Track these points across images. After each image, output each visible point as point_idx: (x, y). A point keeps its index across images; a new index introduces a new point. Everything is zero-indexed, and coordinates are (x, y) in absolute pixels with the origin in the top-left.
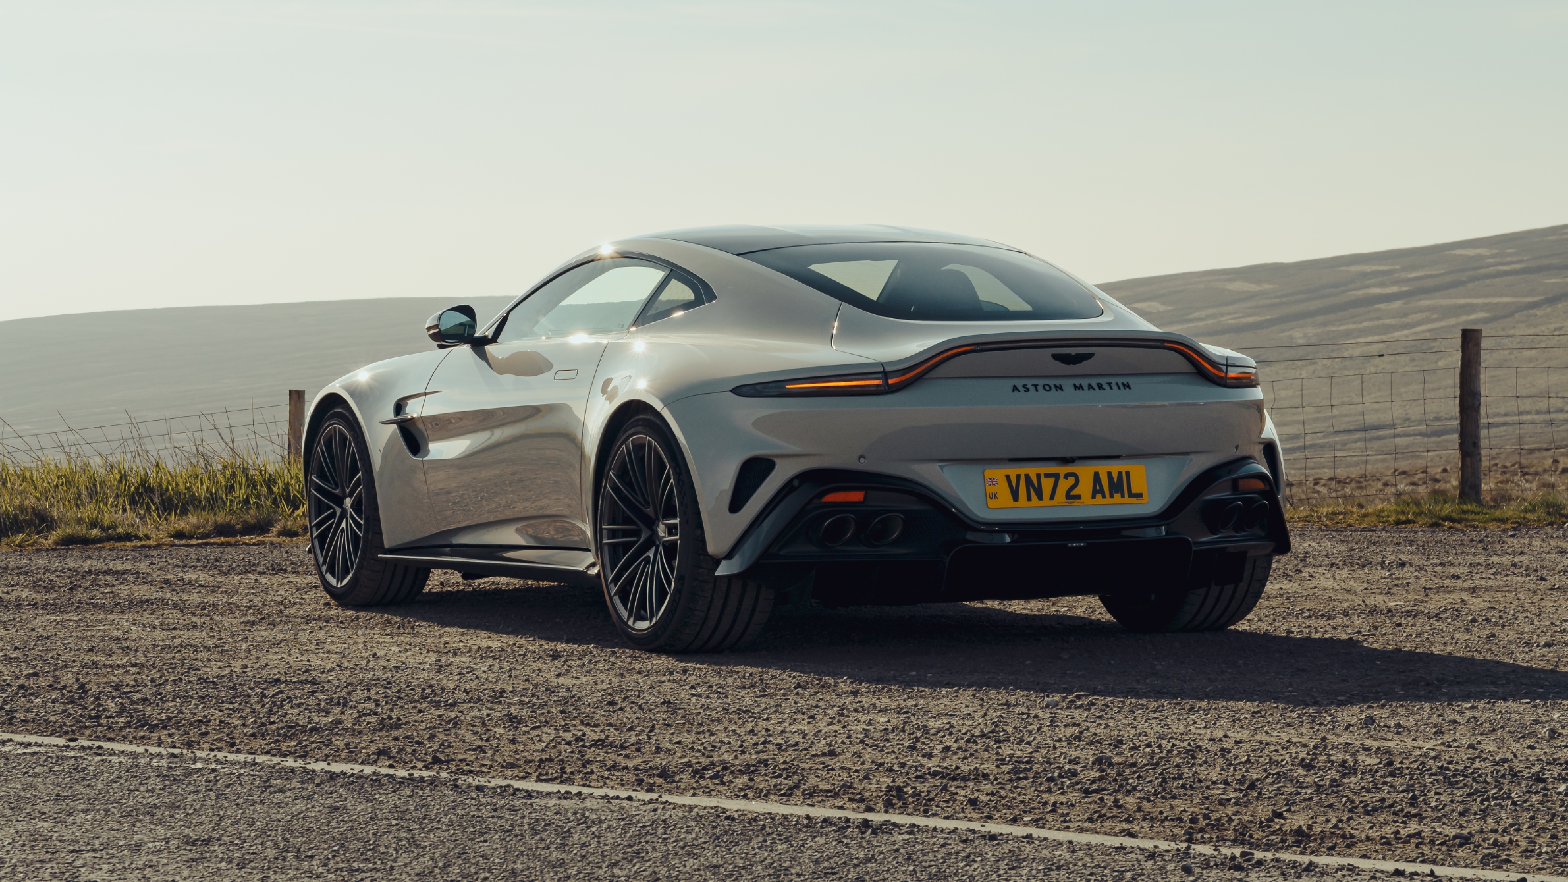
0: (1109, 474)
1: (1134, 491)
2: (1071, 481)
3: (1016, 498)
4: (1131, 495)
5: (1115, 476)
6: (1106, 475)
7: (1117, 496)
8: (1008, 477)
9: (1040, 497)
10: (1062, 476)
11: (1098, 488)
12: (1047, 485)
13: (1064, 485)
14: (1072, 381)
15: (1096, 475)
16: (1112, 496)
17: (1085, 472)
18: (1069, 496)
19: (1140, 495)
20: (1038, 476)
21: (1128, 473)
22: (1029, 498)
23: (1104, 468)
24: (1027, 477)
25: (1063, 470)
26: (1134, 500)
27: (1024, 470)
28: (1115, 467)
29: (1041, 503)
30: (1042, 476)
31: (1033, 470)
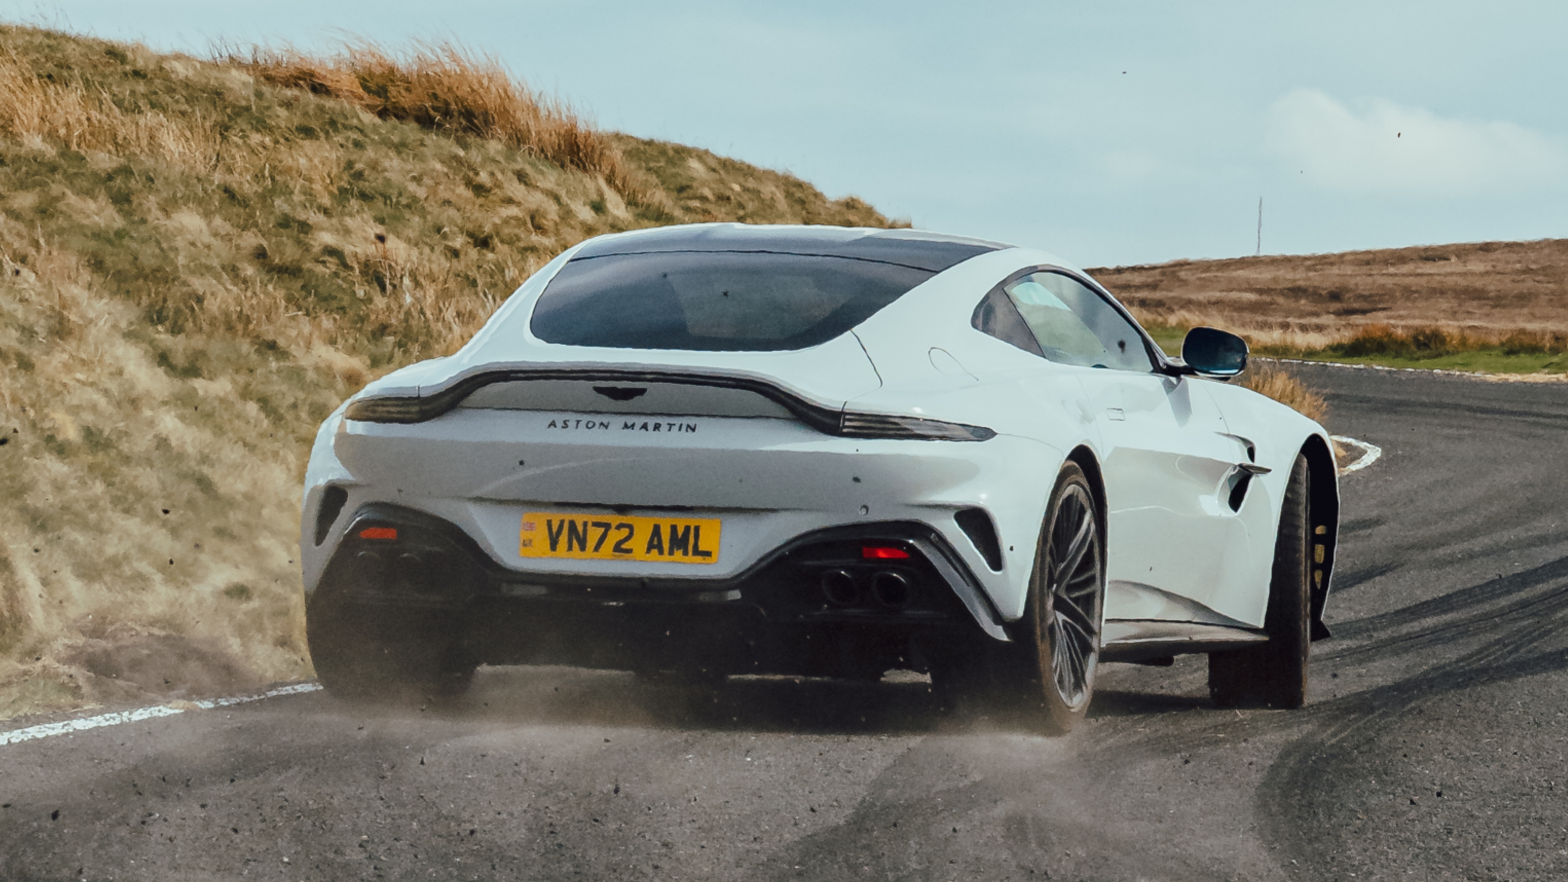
0: (674, 528)
1: (702, 547)
2: (625, 532)
3: (554, 546)
4: (697, 552)
5: (680, 531)
6: (669, 530)
7: (678, 553)
8: (549, 523)
9: (583, 548)
10: (613, 526)
11: (655, 543)
12: (594, 534)
13: (615, 536)
14: (622, 420)
15: (657, 530)
16: (671, 553)
17: (643, 526)
18: (618, 548)
19: (708, 554)
20: (585, 524)
21: (697, 529)
22: (570, 548)
23: (666, 522)
24: (572, 524)
25: (614, 519)
26: (699, 559)
27: (568, 516)
28: (682, 522)
29: (583, 555)
30: (590, 524)
31: (580, 518)
